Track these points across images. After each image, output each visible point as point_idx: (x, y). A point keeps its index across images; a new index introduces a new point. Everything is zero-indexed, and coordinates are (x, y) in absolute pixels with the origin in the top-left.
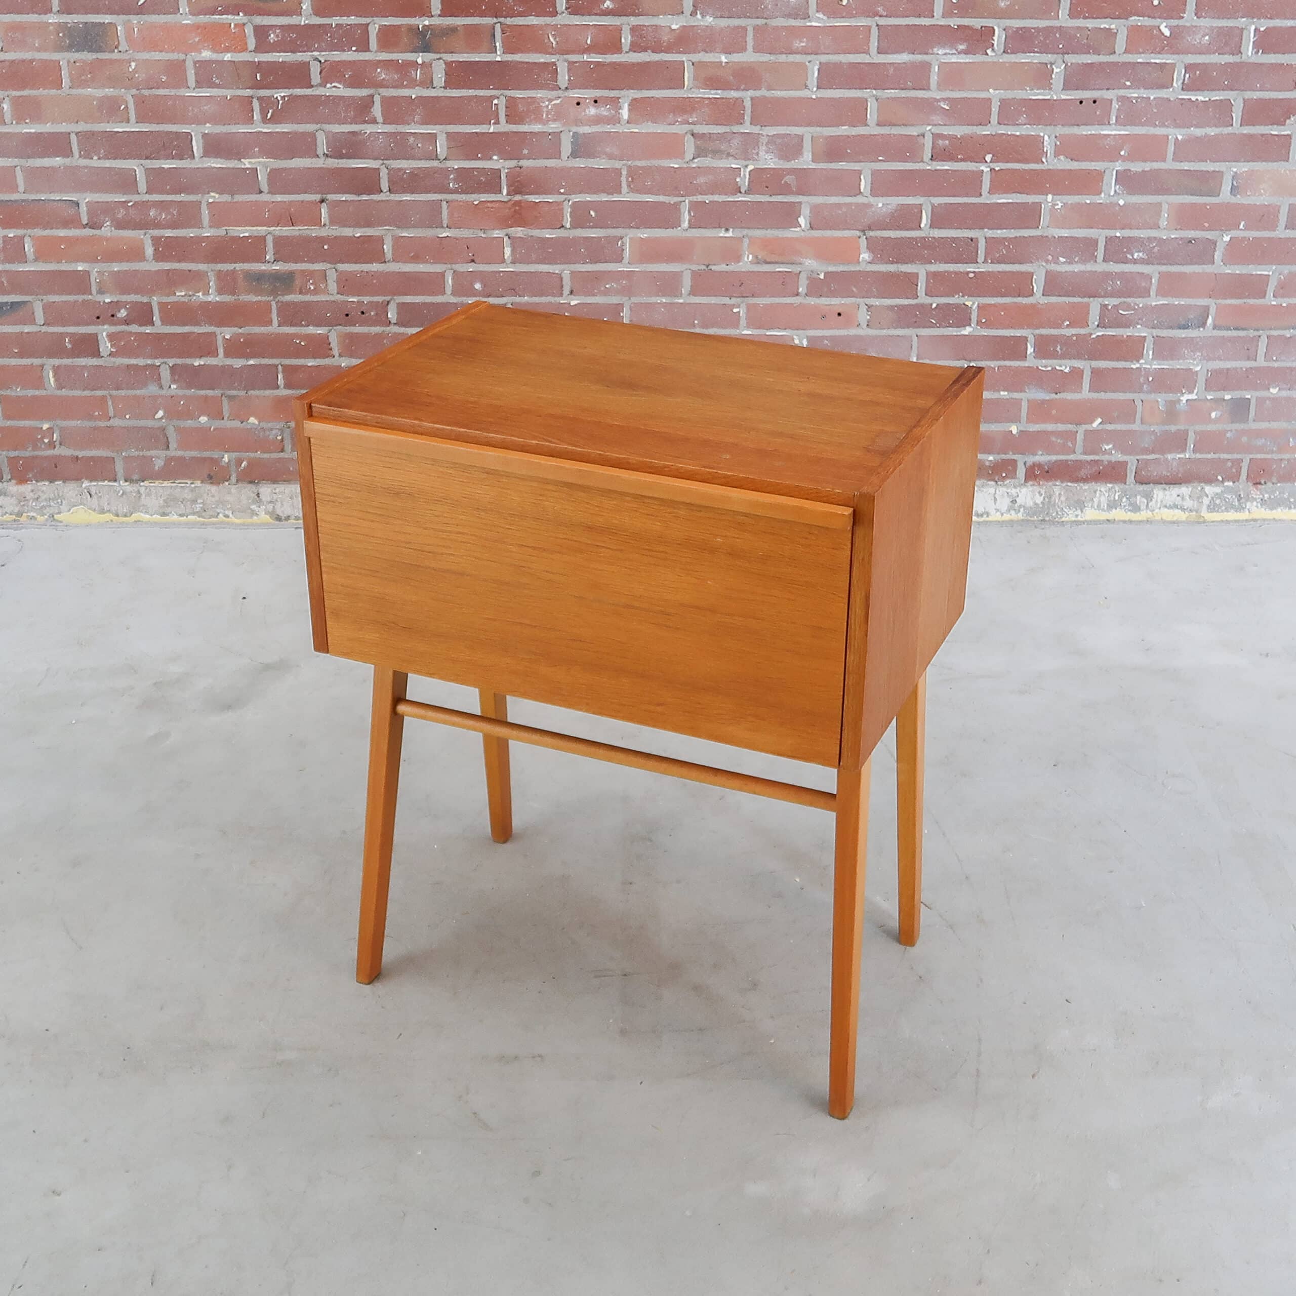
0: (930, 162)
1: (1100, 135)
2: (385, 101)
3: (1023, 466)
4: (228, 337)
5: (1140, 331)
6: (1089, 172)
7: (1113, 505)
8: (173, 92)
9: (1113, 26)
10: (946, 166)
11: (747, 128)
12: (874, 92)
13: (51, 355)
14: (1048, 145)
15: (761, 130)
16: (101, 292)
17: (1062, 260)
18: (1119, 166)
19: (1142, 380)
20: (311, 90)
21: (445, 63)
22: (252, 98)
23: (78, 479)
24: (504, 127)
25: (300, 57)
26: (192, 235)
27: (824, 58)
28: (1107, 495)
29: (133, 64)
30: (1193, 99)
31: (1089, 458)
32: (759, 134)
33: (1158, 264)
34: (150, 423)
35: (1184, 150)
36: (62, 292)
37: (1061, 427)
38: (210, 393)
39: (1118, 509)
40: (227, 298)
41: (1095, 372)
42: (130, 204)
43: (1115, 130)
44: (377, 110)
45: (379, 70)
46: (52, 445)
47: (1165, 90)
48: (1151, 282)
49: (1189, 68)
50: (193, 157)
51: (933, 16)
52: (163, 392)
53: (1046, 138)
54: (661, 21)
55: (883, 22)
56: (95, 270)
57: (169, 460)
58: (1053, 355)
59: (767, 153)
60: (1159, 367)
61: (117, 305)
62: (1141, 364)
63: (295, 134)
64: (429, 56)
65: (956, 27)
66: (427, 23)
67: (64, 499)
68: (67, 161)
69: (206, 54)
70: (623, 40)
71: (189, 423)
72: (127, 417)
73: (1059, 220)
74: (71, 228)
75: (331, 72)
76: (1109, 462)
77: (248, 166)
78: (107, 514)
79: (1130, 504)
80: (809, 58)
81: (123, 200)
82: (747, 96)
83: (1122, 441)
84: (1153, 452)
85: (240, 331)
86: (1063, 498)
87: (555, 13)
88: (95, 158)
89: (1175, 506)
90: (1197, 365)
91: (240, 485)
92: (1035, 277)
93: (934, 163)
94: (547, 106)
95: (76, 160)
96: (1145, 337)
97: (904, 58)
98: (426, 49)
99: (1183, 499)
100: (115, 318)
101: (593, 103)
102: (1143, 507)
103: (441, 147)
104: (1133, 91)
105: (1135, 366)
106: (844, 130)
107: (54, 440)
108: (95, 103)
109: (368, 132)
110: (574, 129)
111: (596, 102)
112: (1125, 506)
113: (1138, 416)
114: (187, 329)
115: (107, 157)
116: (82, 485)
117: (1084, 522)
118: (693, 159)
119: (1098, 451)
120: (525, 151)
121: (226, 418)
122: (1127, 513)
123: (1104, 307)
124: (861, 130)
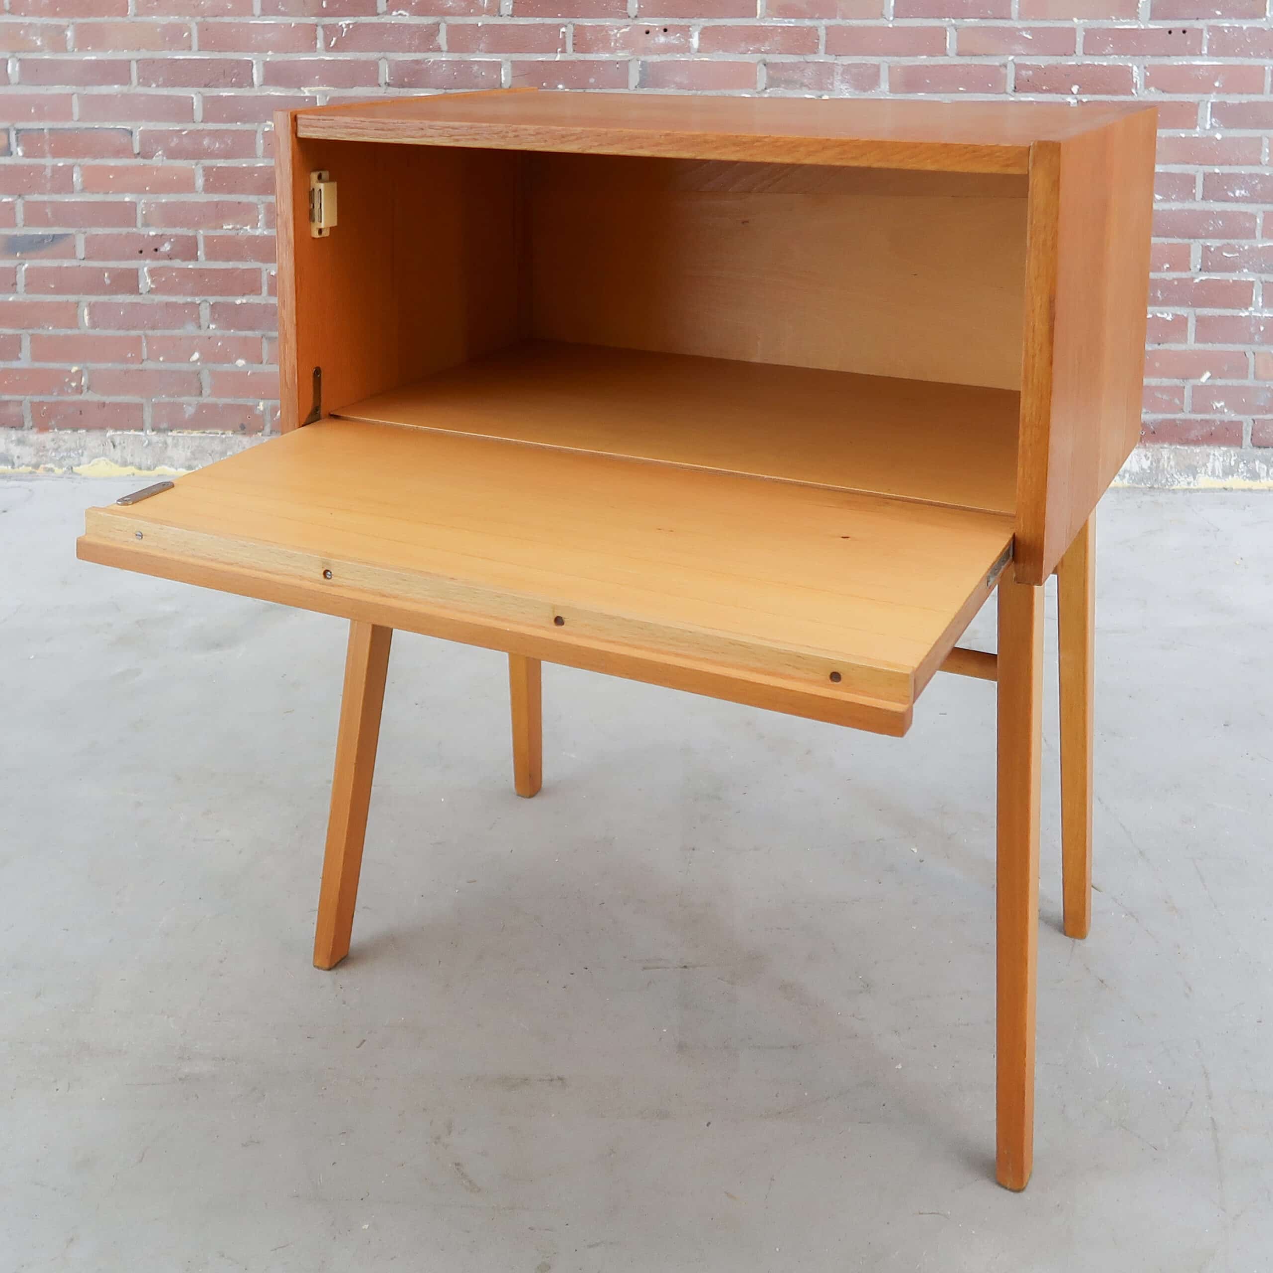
0: (1013, 94)
1: (1192, 65)
2: (452, 29)
4: (273, 273)
5: (1246, 276)
6: (1182, 104)
7: (1229, 471)
8: (237, 20)
10: (1030, 97)
11: (821, 57)
12: (953, 21)
13: (90, 291)
14: (1138, 75)
15: (836, 59)
16: (146, 224)
17: (1158, 196)
18: (1213, 98)
19: (1252, 329)
20: (376, 18)
22: (317, 26)
23: (102, 428)
24: (571, 55)
26: (244, 165)
28: (1221, 459)
31: (1199, 417)
32: (834, 63)
33: (1262, 203)
34: (184, 367)
36: (107, 225)
37: (1166, 382)
38: (250, 333)
39: (1235, 476)
41: (1200, 320)
42: (184, 133)
43: (1209, 60)
44: (442, 39)
46: (79, 390)
47: (1258, 20)
48: (1256, 222)
50: (252, 84)
52: (202, 333)
53: (1135, 68)
56: (142, 202)
57: (201, 407)
58: (1154, 301)
59: (842, 82)
60: (1270, 315)
61: (161, 238)
62: (1251, 312)
63: (356, 62)
67: (85, 449)
68: (125, 89)
71: (226, 367)
72: (161, 359)
74: (121, 158)
76: (1222, 422)
77: (307, 94)
78: (130, 467)
79: (1249, 471)
81: (178, 128)
82: (822, 24)
83: (1233, 397)
84: (1269, 411)
86: (1172, 463)
88: (154, 85)
91: (273, 435)
93: (1017, 94)
94: (616, 35)
95: (135, 88)
96: (1253, 282)
100: (158, 252)
101: (662, 31)
102: (1263, 474)
103: (506, 76)
104: (1224, 21)
105: (1244, 314)
106: (923, 60)
107: (82, 384)
108: (159, 30)
109: (432, 60)
110: (643, 58)
111: (665, 30)
112: (1242, 473)
113: (1251, 370)
114: (230, 265)
115: (165, 85)
116: (106, 435)
117: (1198, 490)
118: (766, 89)
119: (1208, 409)
120: (592, 80)
121: (264, 362)
122: (1245, 480)
123: (1206, 249)
124: (940, 60)
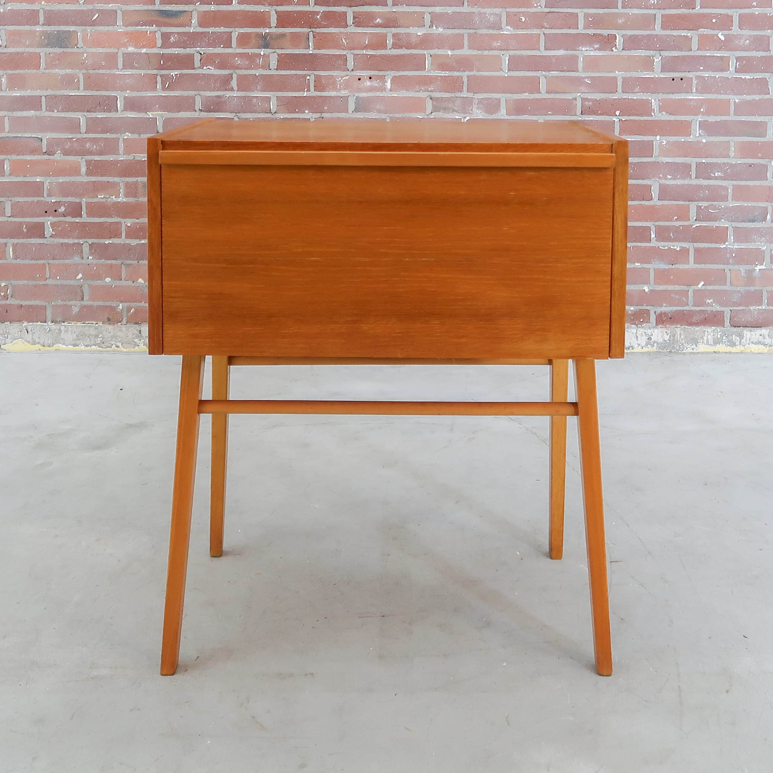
0: (581, 115)
1: (687, 99)
2: (240, 77)
3: (654, 315)
4: (129, 225)
5: (723, 223)
6: (682, 122)
7: (717, 342)
8: (108, 72)
9: (689, 35)
10: (591, 118)
11: (465, 94)
12: (544, 73)
13: (14, 237)
14: (655, 105)
15: (474, 95)
16: (49, 195)
17: (669, 177)
18: (700, 118)
19: (728, 256)
20: (194, 70)
21: (278, 55)
22: (157, 75)
23: (20, 321)
24: (313, 93)
25: (189, 51)
26: (112, 159)
27: (512, 53)
28: (712, 334)
29: (85, 55)
30: (743, 77)
31: (698, 309)
32: (473, 97)
33: (731, 180)
34: (72, 282)
35: (740, 109)
36: (26, 195)
37: (677, 288)
38: (114, 262)
39: (721, 345)
40: (131, 200)
41: (697, 250)
42: (74, 140)
43: (696, 96)
44: (234, 83)
45: (236, 59)
46: (6, 297)
47: (725, 72)
48: (728, 191)
49: (738, 59)
50: (117, 110)
51: (578, 28)
52: (84, 261)
53: (653, 101)
54: (411, 30)
55: (547, 31)
56: (47, 182)
57: (83, 307)
58: (669, 239)
59: (478, 109)
60: (739, 247)
61: (59, 203)
62: (727, 245)
63: (182, 97)
64: (268, 51)
65: (592, 34)
66: (267, 31)
67: (9, 334)
68: (38, 113)
69: (131, 49)
70: (388, 42)
71: (99, 283)
72: (58, 278)
73: (665, 152)
74: (35, 155)
75: (207, 60)
76: (712, 312)
77: (151, 116)
78: (37, 345)
79: (729, 341)
80: (503, 52)
81: (70, 137)
82: (465, 75)
83: (718, 296)
84: (740, 305)
85: (137, 221)
86: (682, 337)
87: (346, 26)
88: (56, 111)
89: (759, 343)
90: (764, 246)
91: (128, 325)
92: (652, 188)
93: (583, 116)
94: (340, 81)
95: (44, 113)
96: (727, 227)
97: (561, 52)
98: (266, 46)
99: (764, 337)
100: (57, 212)
101: (369, 78)
102: (738, 343)
103: (273, 106)
104: (705, 73)
105: (723, 246)
106: (526, 96)
107: (8, 294)
108: (59, 78)
109: (228, 96)
110: (357, 95)
111: (370, 78)
112: (725, 342)
113: (728, 280)
114: (102, 220)
115: (63, 111)
116: (22, 326)
117: (698, 353)
118: (432, 113)
119: (703, 304)
120: (326, 108)
121: (123, 279)
122: (727, 347)
123: (699, 207)
124: (537, 96)
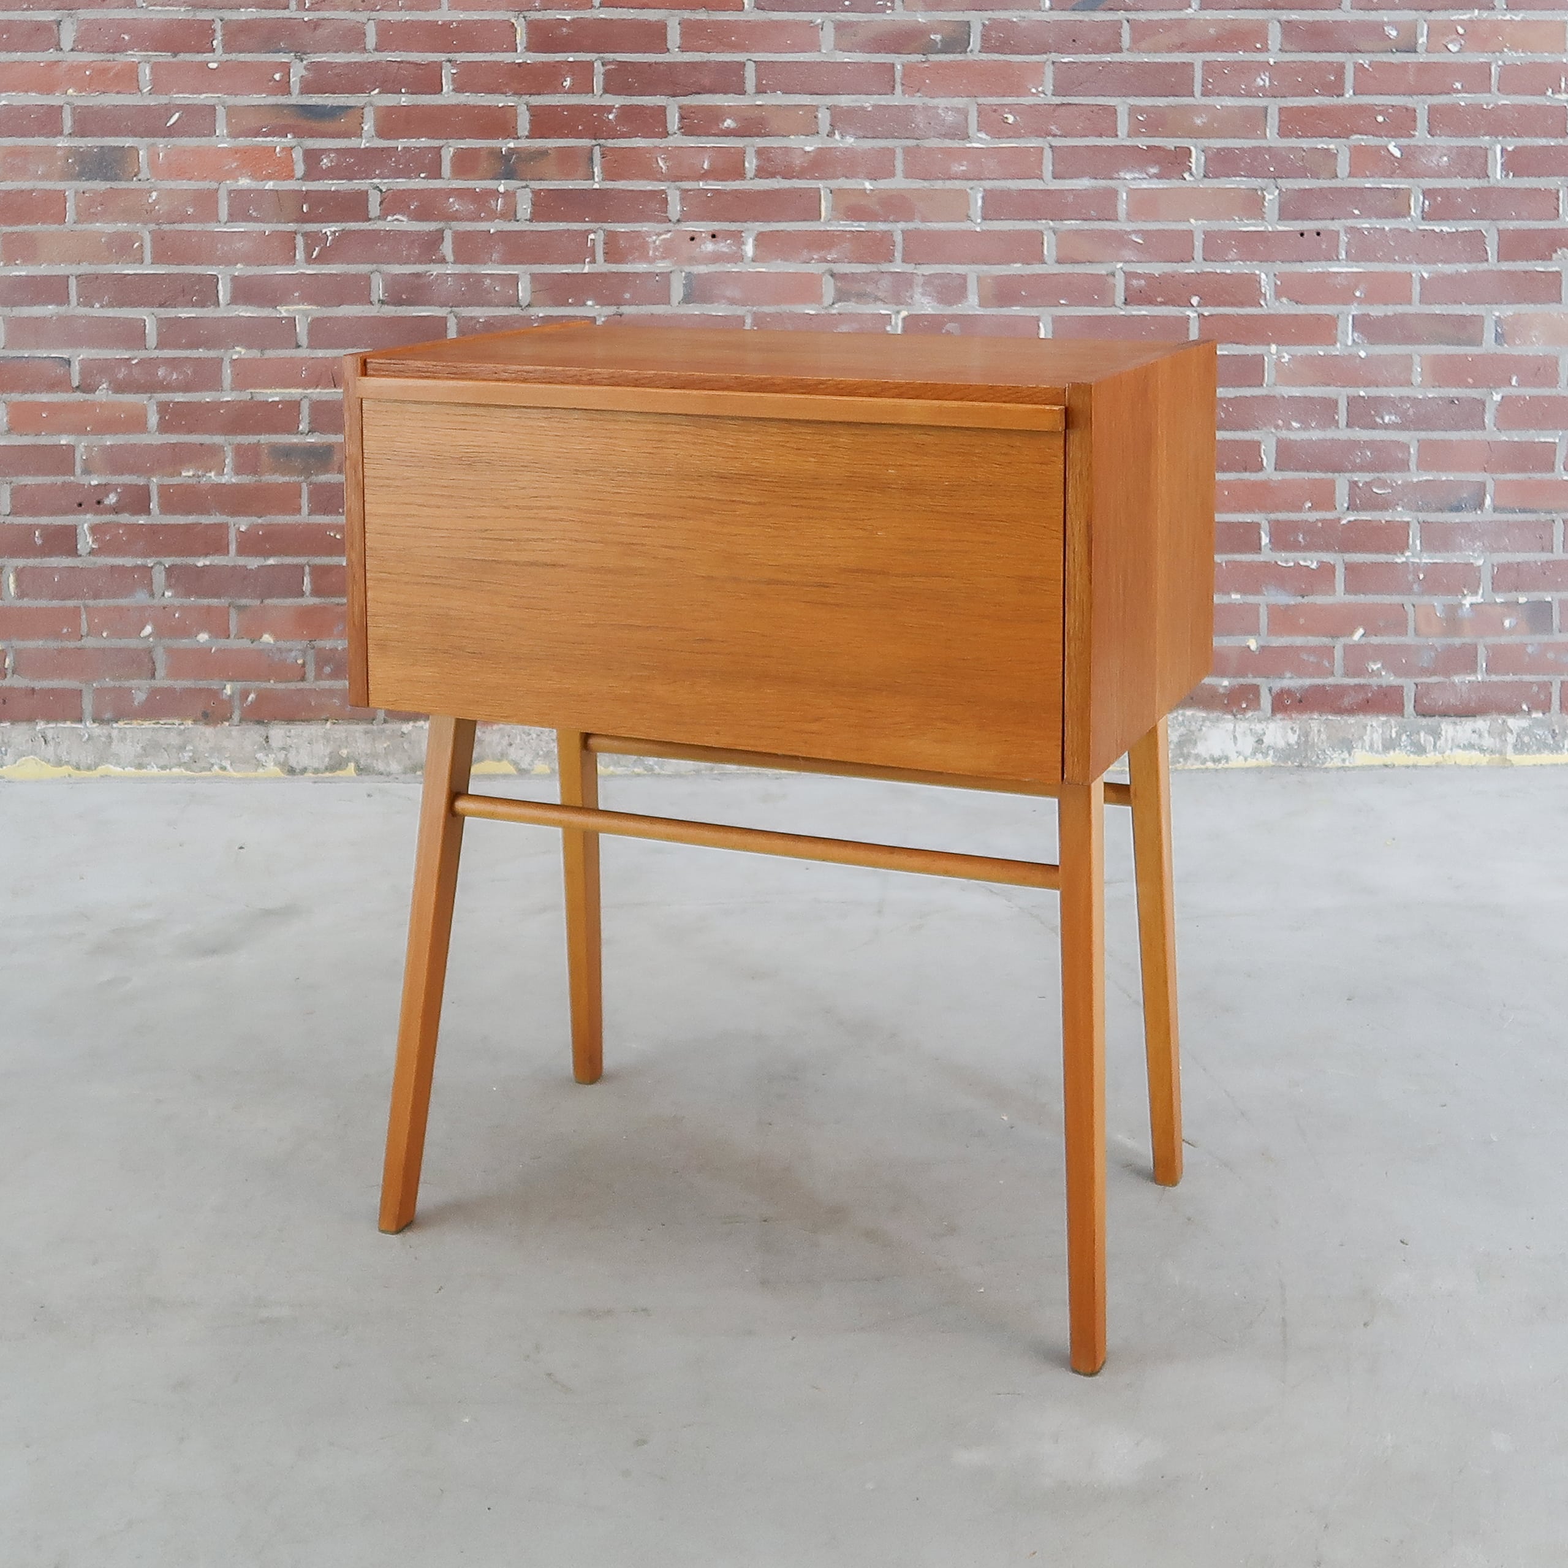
0: (1123, 307)
1: (1329, 273)
2: (458, 236)
3: (1268, 695)
4: (243, 529)
5: (1400, 514)
6: (1318, 318)
7: (1389, 745)
8: (199, 227)
9: (1332, 146)
10: (1144, 311)
11: (898, 267)
12: (1051, 223)
13: (16, 554)
14: (1266, 285)
15: (915, 268)
16: (87, 471)
17: (1295, 425)
18: (1355, 310)
19: (1410, 577)
20: (368, 223)
21: (533, 192)
22: (296, 234)
23: (31, 719)
24: (601, 266)
25: (357, 185)
26: (208, 400)
27: (989, 184)
28: (1380, 731)
29: (154, 195)
30: (1437, 229)
31: (1352, 681)
32: (912, 273)
33: (1416, 429)
34: (132, 643)
35: (1432, 290)
36: (39, 472)
37: (1313, 641)
38: (214, 602)
39: (1397, 751)
40: (246, 479)
41: (1350, 568)
42: (134, 362)
43: (1347, 266)
44: (447, 248)
45: (451, 200)
46: (2, 673)
47: (1402, 220)
48: (1409, 453)
49: (1427, 193)
50: (217, 303)
51: (1117, 136)
52: (155, 602)
53: (1263, 276)
54: (793, 141)
55: (1057, 142)
56: (82, 445)
57: (154, 692)
58: (1295, 547)
59: (923, 294)
60: (1431, 561)
61: (105, 488)
62: (1407, 557)
63: (344, 276)
64: (513, 184)
65: (1145, 148)
66: (511, 145)
67: (10, 746)
68: (62, 310)
69: (244, 183)
70: (747, 165)
71: (185, 643)
72: (105, 634)
73: (1287, 376)
74: (57, 392)
75: (394, 203)
76: (1380, 687)
77: (284, 314)
78: (65, 767)
79: (1412, 744)
80: (971, 183)
81: (127, 357)
82: (898, 228)
83: (1391, 657)
84: (1433, 673)
85: (260, 521)
86: (1324, 736)
87: (665, 134)
88: (97, 305)
89: (1471, 746)
90: (1479, 557)
91: (244, 726)
92: (1263, 447)
93: (1128, 307)
94: (654, 242)
95: (74, 308)
96: (1408, 523)
97: (1083, 183)
98: (509, 175)
99: (1480, 736)
100: (101, 505)
101: (710, 237)
102: (1430, 747)
103: (524, 291)
104: (1363, 221)
105: (1400, 559)
106: (1017, 268)
107: (6, 666)
108: (103, 240)
109: (435, 273)
110: (688, 269)
111: (714, 236)
112: (1406, 747)
113: (1410, 626)
114: (191, 519)
115: (111, 305)
116: (35, 729)
117: (1354, 768)
118: (833, 304)
119: (1361, 672)
120: (627, 296)
121: (232, 636)
122: (1409, 756)
123: (1354, 484)
124: (1037, 269)
